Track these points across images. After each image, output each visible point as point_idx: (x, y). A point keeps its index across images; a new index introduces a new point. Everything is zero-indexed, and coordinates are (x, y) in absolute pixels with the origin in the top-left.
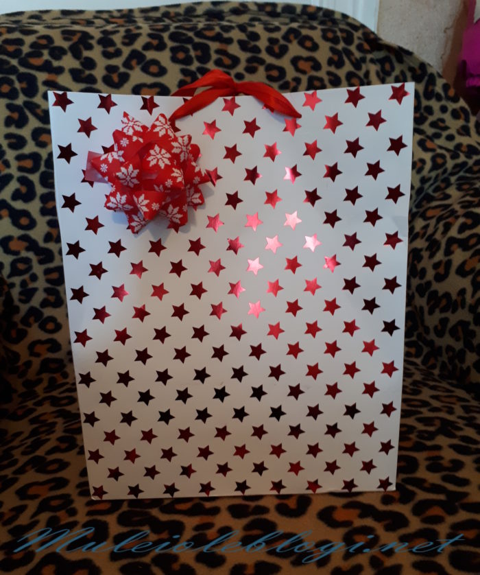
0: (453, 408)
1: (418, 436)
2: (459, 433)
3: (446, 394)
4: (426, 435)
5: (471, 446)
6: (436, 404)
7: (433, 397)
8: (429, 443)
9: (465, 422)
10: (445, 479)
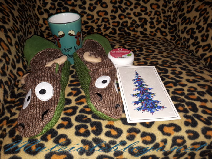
0: (182, 57)
1: (170, 64)
2: (183, 64)
3: (181, 53)
4: (172, 64)
5: (186, 68)
6: (177, 55)
7: (177, 53)
8: (173, 66)
9: (185, 61)
10: (176, 76)
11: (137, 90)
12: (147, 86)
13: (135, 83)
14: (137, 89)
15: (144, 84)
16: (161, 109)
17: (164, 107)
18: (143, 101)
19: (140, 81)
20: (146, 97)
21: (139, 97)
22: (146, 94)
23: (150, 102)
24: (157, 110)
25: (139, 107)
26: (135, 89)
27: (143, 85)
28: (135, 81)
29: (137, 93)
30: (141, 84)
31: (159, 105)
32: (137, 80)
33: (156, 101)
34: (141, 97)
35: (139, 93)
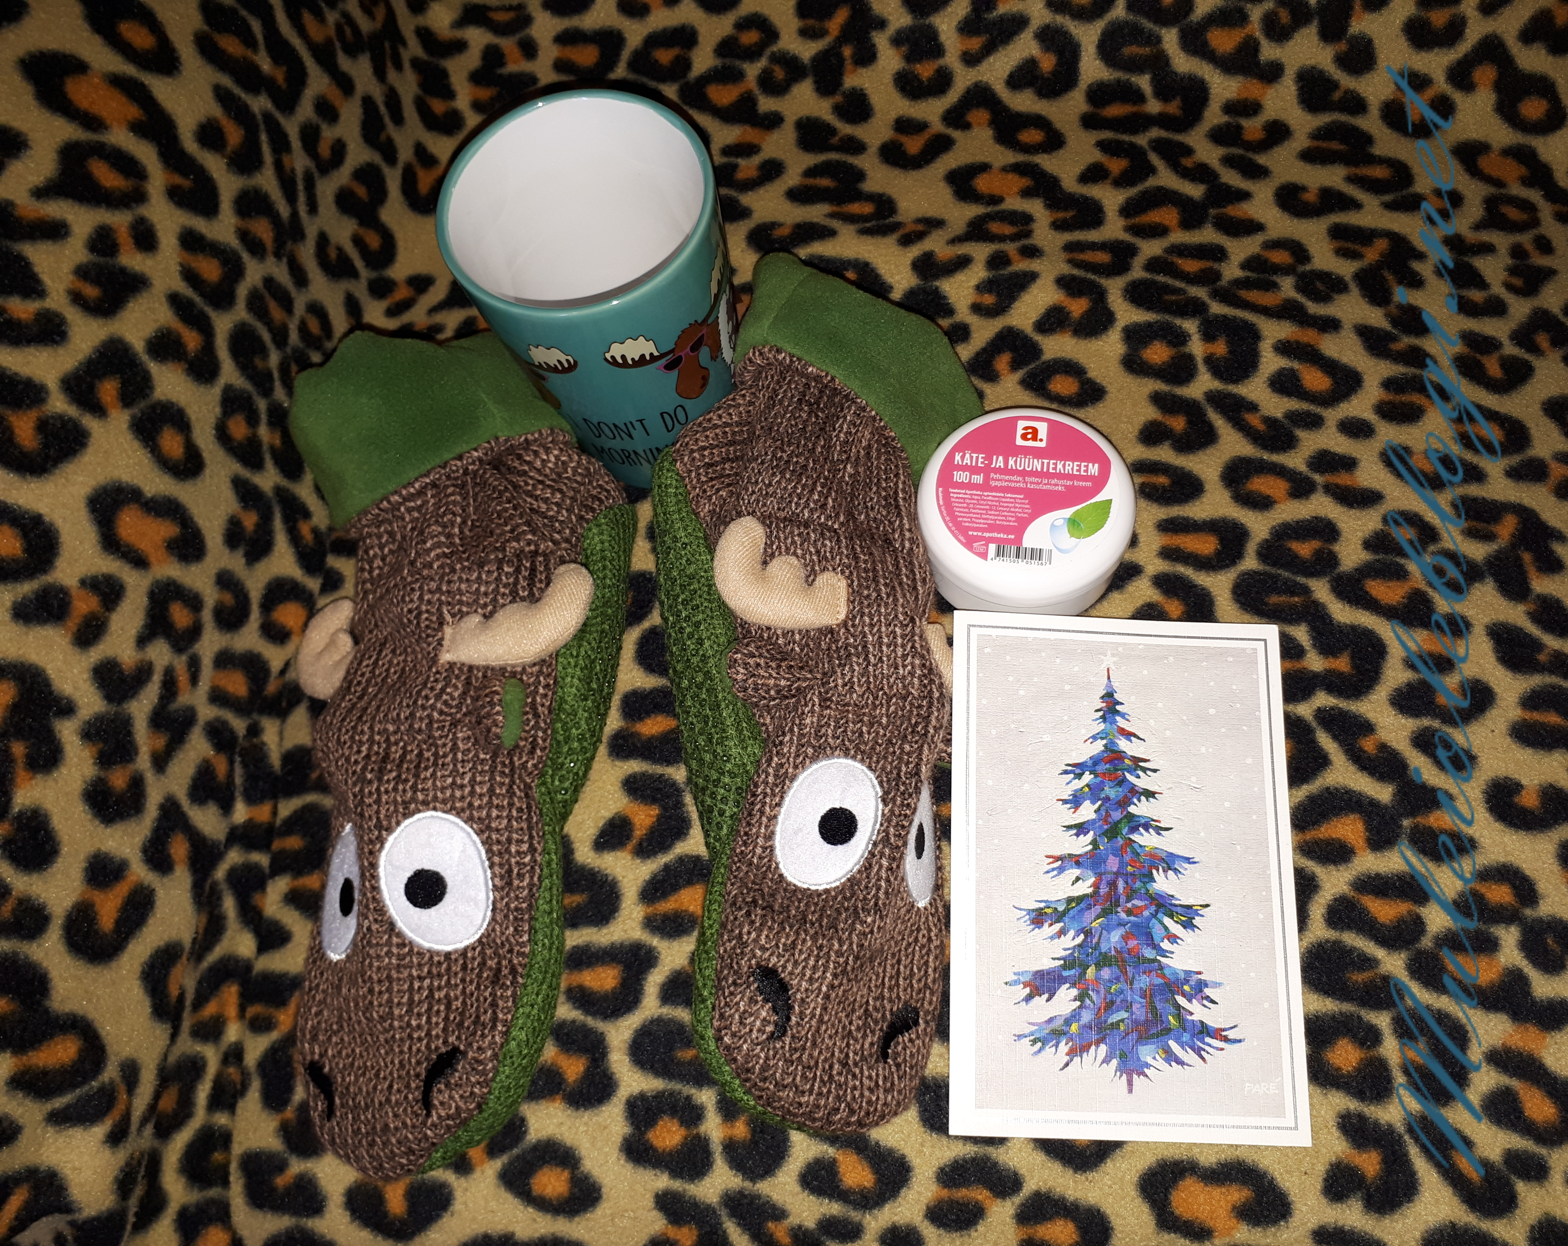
10: (1419, 738)
11: (1076, 872)
12: (1159, 830)
13: (1075, 801)
14: (1077, 861)
15: (1141, 808)
16: (1198, 1051)
17: (1226, 1039)
18: (1091, 972)
19: (1122, 782)
20: (1125, 938)
21: (1072, 933)
22: (1129, 912)
23: (1143, 981)
24: (1171, 1057)
25: (1051, 1020)
26: (1063, 862)
27: (1131, 817)
28: (1078, 784)
29: (1070, 900)
30: (1116, 815)
31: (1197, 1011)
32: (1102, 768)
33: (1188, 973)
34: (1088, 933)
35: (1080, 899)
